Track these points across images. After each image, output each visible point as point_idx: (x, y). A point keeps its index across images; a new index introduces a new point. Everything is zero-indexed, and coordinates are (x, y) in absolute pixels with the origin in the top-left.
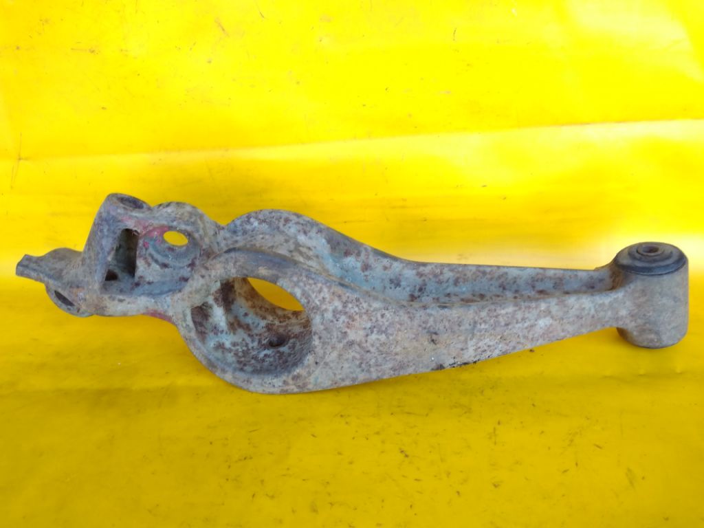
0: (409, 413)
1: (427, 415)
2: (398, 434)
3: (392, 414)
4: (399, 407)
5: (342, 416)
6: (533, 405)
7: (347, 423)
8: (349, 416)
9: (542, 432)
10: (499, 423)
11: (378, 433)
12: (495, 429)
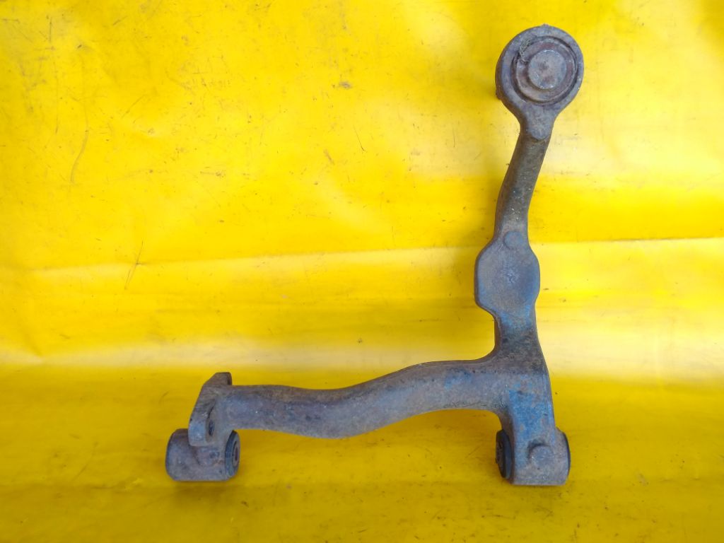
0: (499, 516)
1: (514, 518)
2: (491, 536)
3: (483, 517)
4: (488, 509)
5: (439, 518)
6: (606, 508)
7: (444, 525)
8: (445, 518)
9: (617, 535)
10: (578, 526)
11: (473, 535)
12: (575, 532)
